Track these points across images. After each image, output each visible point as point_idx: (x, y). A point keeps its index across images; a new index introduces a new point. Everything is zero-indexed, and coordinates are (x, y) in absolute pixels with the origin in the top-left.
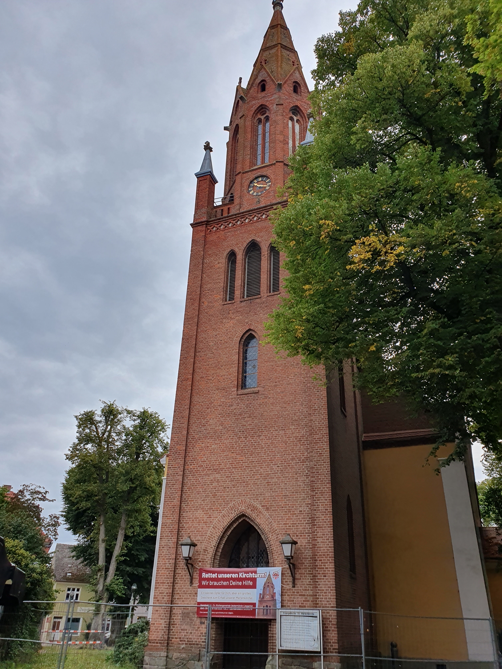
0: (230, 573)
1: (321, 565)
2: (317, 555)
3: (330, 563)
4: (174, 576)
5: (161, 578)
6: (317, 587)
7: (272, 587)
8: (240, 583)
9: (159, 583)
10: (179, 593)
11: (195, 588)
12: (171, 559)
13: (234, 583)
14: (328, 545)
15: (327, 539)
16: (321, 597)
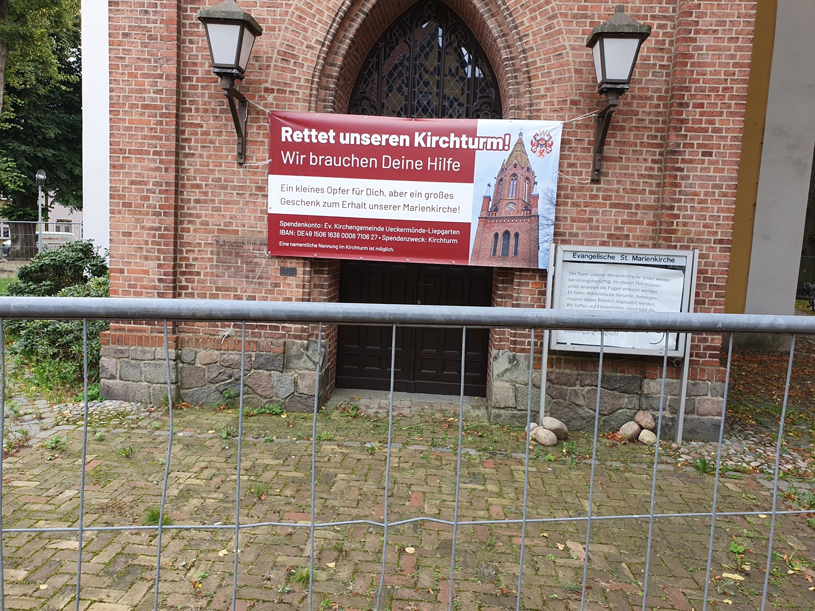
0: (381, 131)
1: (700, 121)
2: (688, 89)
3: (731, 114)
4: (179, 132)
5: (131, 136)
6: (677, 185)
7: (527, 178)
8: (418, 165)
9: (122, 151)
10: (199, 186)
11: (255, 173)
12: (161, 76)
13: (395, 164)
14: (733, 57)
15: (730, 39)
16: (689, 213)
